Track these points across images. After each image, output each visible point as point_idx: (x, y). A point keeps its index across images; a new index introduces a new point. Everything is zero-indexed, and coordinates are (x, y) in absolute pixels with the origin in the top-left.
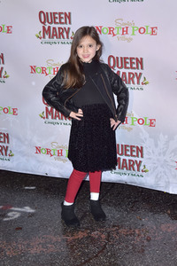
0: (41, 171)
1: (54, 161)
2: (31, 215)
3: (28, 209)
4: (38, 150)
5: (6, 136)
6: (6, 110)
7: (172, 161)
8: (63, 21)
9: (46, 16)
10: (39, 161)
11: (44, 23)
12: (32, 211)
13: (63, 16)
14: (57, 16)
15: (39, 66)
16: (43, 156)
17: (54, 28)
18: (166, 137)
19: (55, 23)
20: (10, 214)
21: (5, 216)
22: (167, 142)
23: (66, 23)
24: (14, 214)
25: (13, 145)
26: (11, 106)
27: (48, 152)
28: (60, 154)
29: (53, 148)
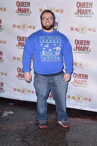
0: (15, 98)
1: (21, 94)
2: (12, 115)
3: (11, 112)
4: (15, 89)
5: (2, 84)
6: (2, 74)
10: (15, 94)
12: (13, 113)
16: (17, 92)
20: (4, 114)
21: (2, 115)
24: (6, 114)
25: (5, 87)
26: (4, 72)
27: (19, 90)
28: (23, 91)
29: (21, 89)
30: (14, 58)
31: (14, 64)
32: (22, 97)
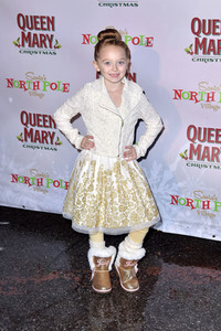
0: (17, 204)
1: (32, 191)
4: (15, 178)
7: (167, 194)
8: (45, 26)
9: (26, 19)
10: (15, 192)
11: (23, 28)
13: (45, 20)
14: (38, 20)
15: (17, 79)
16: (20, 186)
17: (35, 35)
18: (160, 166)
19: (37, 29)
22: (161, 173)
23: (48, 29)
27: (26, 180)
28: (40, 183)
29: (32, 176)
30: (10, 82)
31: (11, 100)
32: (35, 202)
